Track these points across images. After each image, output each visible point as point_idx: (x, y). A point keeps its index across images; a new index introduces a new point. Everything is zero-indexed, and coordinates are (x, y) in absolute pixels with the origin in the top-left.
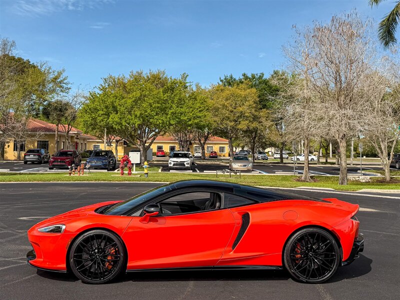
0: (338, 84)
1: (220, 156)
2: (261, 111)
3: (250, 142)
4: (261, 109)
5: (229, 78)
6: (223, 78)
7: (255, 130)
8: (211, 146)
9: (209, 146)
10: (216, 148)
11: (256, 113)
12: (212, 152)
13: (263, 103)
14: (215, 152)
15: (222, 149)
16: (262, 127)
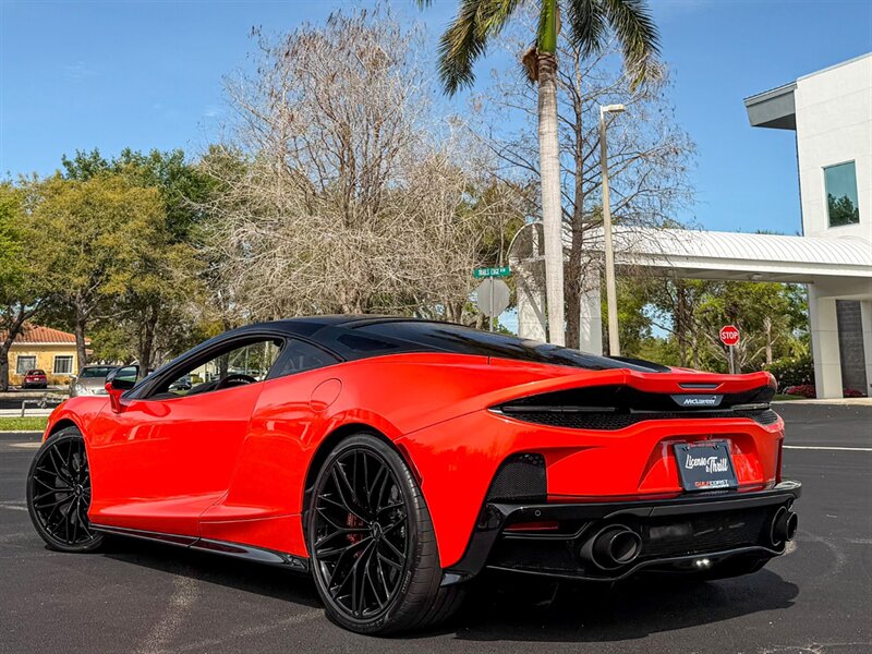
0: (347, 170)
1: (56, 383)
2: (168, 247)
3: (139, 333)
4: (172, 242)
5: (88, 158)
6: (71, 158)
7: (154, 299)
8: (30, 354)
9: (24, 354)
10: (45, 362)
11: (156, 254)
12: (31, 373)
13: (177, 227)
14: (41, 374)
15: (62, 364)
16: (171, 290)
